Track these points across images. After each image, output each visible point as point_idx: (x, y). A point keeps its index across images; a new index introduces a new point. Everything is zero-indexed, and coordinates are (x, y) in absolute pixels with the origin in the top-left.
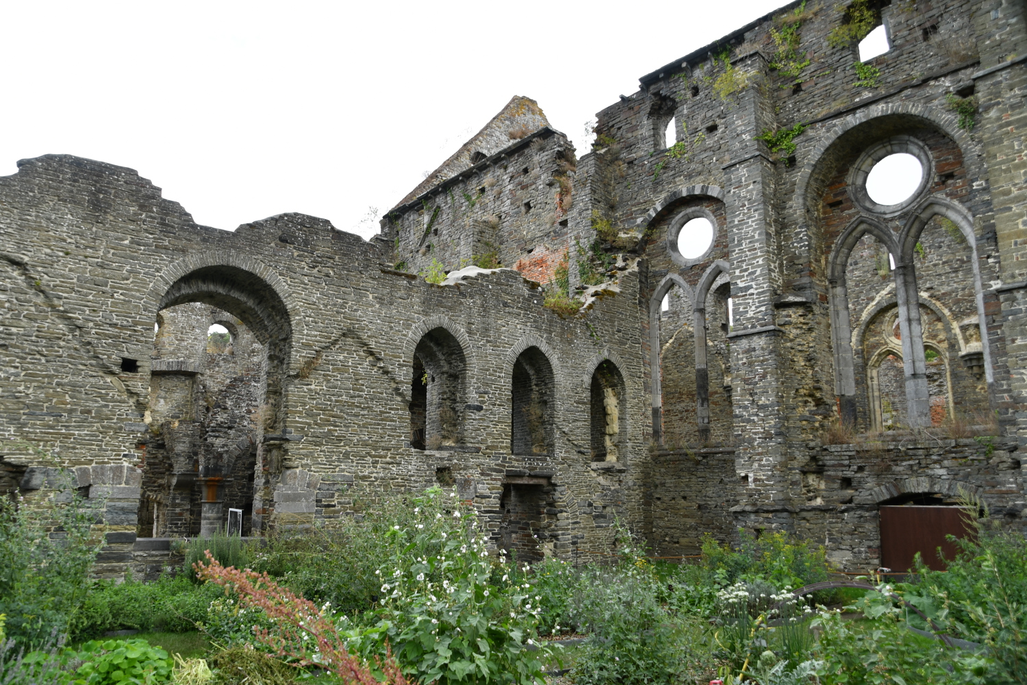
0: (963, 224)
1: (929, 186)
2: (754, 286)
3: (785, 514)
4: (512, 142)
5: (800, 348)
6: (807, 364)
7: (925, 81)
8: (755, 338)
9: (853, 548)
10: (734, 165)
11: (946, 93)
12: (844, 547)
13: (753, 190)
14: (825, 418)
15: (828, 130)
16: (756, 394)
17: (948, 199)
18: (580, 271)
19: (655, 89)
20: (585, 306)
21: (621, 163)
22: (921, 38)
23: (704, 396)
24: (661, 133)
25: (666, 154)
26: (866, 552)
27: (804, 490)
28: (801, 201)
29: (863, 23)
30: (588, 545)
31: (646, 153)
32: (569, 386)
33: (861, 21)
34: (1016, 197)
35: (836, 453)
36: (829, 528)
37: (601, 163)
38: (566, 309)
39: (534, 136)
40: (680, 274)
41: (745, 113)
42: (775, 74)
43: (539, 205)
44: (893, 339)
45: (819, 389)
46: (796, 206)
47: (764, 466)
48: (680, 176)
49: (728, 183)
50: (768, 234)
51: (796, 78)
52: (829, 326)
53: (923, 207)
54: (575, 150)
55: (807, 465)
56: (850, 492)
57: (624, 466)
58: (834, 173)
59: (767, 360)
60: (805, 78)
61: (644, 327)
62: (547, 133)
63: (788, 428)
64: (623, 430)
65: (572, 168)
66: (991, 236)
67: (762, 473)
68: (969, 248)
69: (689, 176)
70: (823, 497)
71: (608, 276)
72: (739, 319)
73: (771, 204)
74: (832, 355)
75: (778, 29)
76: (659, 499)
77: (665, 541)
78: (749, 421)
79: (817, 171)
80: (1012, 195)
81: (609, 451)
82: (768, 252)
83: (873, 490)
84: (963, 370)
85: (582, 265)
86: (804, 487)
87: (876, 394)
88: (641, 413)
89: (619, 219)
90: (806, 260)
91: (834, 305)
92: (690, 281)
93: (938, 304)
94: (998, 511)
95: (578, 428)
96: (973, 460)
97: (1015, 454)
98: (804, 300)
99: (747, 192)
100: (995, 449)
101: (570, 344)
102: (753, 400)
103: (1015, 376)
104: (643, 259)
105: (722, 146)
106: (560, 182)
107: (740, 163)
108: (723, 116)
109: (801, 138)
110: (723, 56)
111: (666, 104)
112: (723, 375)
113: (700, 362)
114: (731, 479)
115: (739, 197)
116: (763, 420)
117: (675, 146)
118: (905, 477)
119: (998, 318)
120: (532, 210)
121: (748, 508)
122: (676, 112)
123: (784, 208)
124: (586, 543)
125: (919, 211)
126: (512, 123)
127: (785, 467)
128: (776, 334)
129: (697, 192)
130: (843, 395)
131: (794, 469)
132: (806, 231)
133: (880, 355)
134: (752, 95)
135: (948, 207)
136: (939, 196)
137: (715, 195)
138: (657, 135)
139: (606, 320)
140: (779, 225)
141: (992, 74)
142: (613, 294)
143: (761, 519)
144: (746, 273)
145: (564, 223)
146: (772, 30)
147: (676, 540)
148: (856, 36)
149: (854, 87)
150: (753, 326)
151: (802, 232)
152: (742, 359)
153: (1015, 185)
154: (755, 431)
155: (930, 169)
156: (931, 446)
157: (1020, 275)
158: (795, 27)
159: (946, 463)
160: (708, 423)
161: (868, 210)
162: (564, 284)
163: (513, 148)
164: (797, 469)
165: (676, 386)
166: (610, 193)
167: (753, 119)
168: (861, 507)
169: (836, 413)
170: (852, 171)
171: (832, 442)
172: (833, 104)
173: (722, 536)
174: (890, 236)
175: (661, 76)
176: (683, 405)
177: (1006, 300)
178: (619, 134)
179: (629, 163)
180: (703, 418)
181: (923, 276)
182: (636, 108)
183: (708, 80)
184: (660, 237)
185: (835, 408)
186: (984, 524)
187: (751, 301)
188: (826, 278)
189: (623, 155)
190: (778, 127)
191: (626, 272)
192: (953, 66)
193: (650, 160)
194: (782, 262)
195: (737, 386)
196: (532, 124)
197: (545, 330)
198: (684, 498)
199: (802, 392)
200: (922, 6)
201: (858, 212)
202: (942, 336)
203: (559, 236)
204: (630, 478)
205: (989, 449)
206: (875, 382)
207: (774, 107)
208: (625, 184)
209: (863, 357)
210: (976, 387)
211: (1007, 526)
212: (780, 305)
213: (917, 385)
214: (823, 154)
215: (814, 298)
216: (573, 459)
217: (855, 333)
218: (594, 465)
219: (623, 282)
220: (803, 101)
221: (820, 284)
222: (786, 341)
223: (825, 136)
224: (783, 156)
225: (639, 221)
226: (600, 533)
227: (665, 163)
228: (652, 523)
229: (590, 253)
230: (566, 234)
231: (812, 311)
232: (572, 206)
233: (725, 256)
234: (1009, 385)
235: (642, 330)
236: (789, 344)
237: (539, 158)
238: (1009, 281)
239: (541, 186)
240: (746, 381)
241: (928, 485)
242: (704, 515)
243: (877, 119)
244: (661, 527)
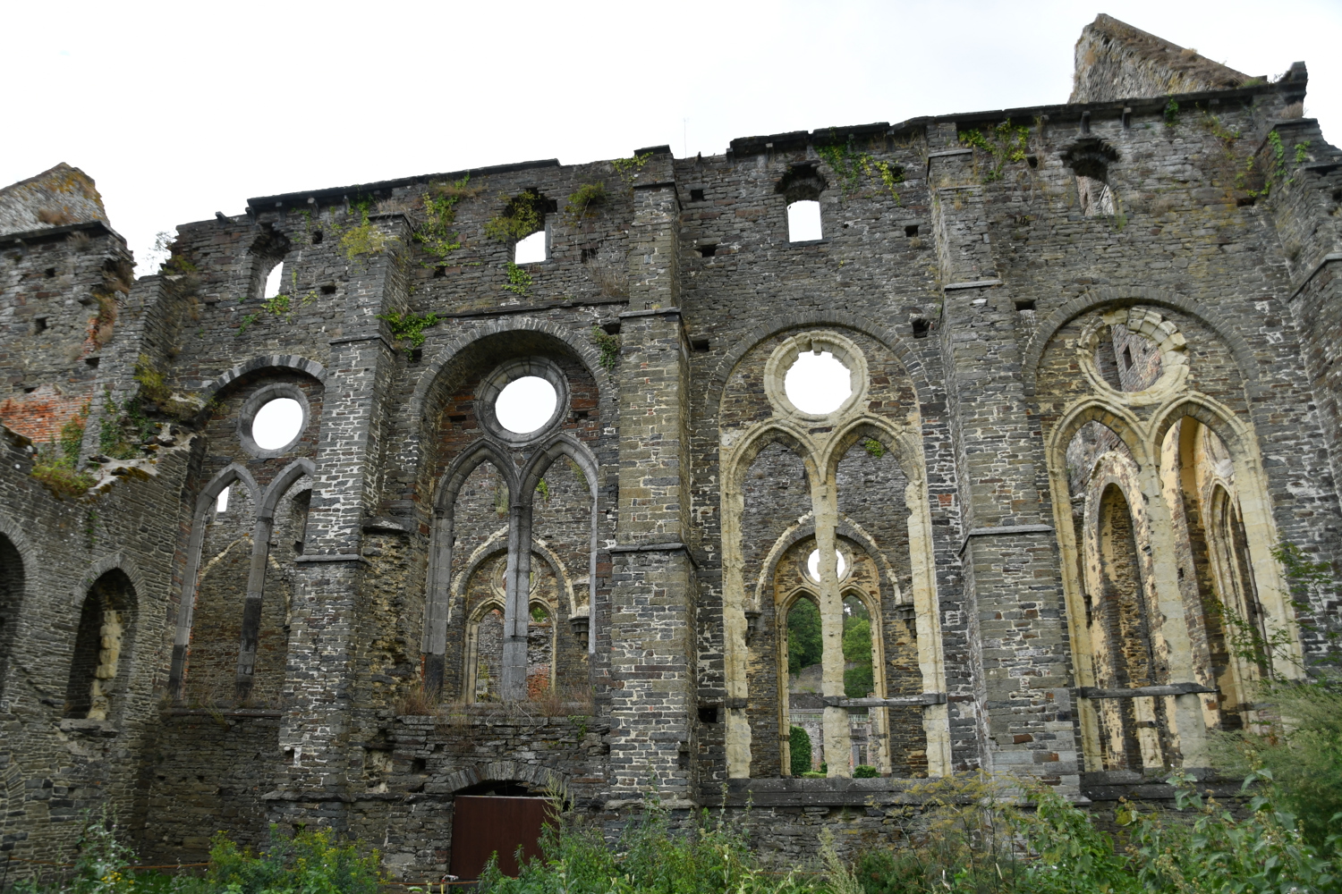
0: (589, 470)
1: (561, 420)
2: (342, 501)
3: (336, 805)
4: (40, 226)
5: (386, 587)
6: (392, 609)
7: (576, 305)
8: (332, 567)
9: (418, 851)
10: (346, 342)
11: (594, 324)
12: (406, 849)
13: (361, 379)
14: (404, 680)
15: (465, 330)
16: (321, 641)
17: (578, 440)
18: (101, 436)
19: (266, 218)
20: (98, 487)
21: (196, 300)
22: (579, 258)
23: (251, 636)
24: (262, 276)
25: (262, 305)
26: (433, 855)
27: (365, 773)
28: (418, 406)
29: (526, 223)
30: (31, 851)
31: (235, 297)
32: (48, 599)
33: (524, 220)
34: (641, 453)
35: (411, 727)
36: (390, 823)
37: (169, 293)
38: (67, 485)
39: (76, 227)
40: (248, 467)
41: (373, 282)
42: (418, 247)
43: (61, 328)
44: (500, 590)
45: (403, 643)
46: (411, 410)
47: (318, 738)
48: (274, 339)
49: (334, 363)
50: (371, 438)
51: (441, 259)
52: (426, 564)
53: (551, 443)
54: (135, 265)
55: (373, 739)
56: (422, 776)
57: (116, 728)
58: (463, 382)
59: (342, 598)
60: (452, 262)
61: (183, 530)
62: (98, 230)
63: (356, 690)
64: (123, 673)
65: (125, 289)
66: (612, 489)
67: (313, 748)
68: (591, 498)
69: (286, 342)
70: (388, 783)
71: (144, 450)
72: (315, 539)
73: (382, 402)
74: (425, 602)
75: (433, 196)
76: (162, 778)
77: (162, 841)
78: (306, 676)
79: (443, 374)
80: (638, 450)
81: (95, 703)
82: (367, 460)
83: (449, 775)
84: (570, 636)
85: (107, 428)
86: (366, 768)
87: (473, 655)
88: (155, 651)
89: (177, 375)
90: (411, 479)
91: (436, 541)
92: (259, 479)
93: (555, 556)
94: (582, 804)
95: (50, 665)
96: (563, 743)
97: (606, 738)
98: (401, 528)
99: (356, 380)
100: (588, 731)
101: (62, 538)
102: (316, 649)
103: (616, 649)
104: (199, 437)
105: (337, 315)
106: (100, 302)
107: (353, 341)
108: (345, 278)
109: (433, 331)
110: (362, 206)
111: (277, 243)
112: (286, 611)
113: (253, 589)
114: (271, 754)
115: (344, 383)
116: (325, 677)
117: (276, 298)
118: (489, 760)
119: (608, 582)
120: (47, 331)
121: (288, 795)
122: (287, 256)
123: (397, 410)
124: (28, 847)
125: (547, 447)
126: (48, 199)
127: (344, 741)
128: (359, 566)
129: (293, 364)
130: (430, 654)
131: (357, 744)
132: (417, 443)
133: (483, 607)
134: (386, 264)
135: (577, 449)
136: (569, 434)
137: (315, 373)
138: (256, 278)
139: (128, 512)
140: (387, 430)
141: (637, 318)
142: (145, 476)
143: (304, 811)
144: (334, 482)
145: (93, 362)
146: (426, 195)
147: (179, 840)
148: (515, 234)
149: (503, 289)
150: (332, 552)
151: (412, 443)
152: (310, 593)
153: (642, 440)
154: (312, 690)
155: (565, 402)
156: (522, 724)
157: (634, 537)
158: (452, 201)
159: (535, 745)
160: (252, 674)
161: (493, 434)
162: (73, 448)
163: (39, 235)
164: (360, 744)
165: (219, 617)
166: (172, 337)
167: (380, 293)
168: (433, 796)
169: (418, 675)
170: (483, 383)
171: (409, 712)
172: (476, 302)
173: (247, 834)
174: (511, 470)
175: (279, 204)
176: (224, 644)
177: (618, 563)
178: (204, 261)
179: (208, 304)
180: (245, 667)
181: (543, 521)
182: (235, 236)
183: (336, 229)
184: (230, 412)
185: (418, 669)
186: (567, 819)
187: (334, 519)
188: (432, 505)
189: (204, 291)
190: (409, 311)
191: (172, 450)
192: (604, 298)
193: (239, 307)
194: (382, 476)
195: (298, 627)
196: (80, 212)
197: (25, 511)
198: (201, 778)
199: (381, 644)
200: (586, 226)
201: (482, 434)
202: (553, 594)
203: (81, 378)
204: (121, 747)
205: (581, 731)
206: (474, 640)
207: (409, 285)
208: (197, 329)
209: (464, 608)
210: (581, 657)
211: (590, 821)
212: (370, 530)
213: (515, 649)
214: (454, 356)
215: (414, 528)
216: (32, 713)
217: (459, 577)
218: (66, 723)
219: (163, 462)
220: (443, 288)
221: (423, 511)
222: (370, 577)
223: (460, 336)
224: (408, 346)
225: (206, 384)
226: (57, 830)
227: (258, 316)
228: (145, 814)
229: (124, 413)
230: (93, 377)
231: (408, 544)
232: (110, 341)
233: (312, 454)
234: (610, 659)
235: (179, 534)
236: (373, 581)
237: (76, 262)
238: (623, 542)
239: (70, 302)
240: (310, 622)
241: (512, 772)
242: (226, 804)
243: (519, 331)
244: (158, 821)
